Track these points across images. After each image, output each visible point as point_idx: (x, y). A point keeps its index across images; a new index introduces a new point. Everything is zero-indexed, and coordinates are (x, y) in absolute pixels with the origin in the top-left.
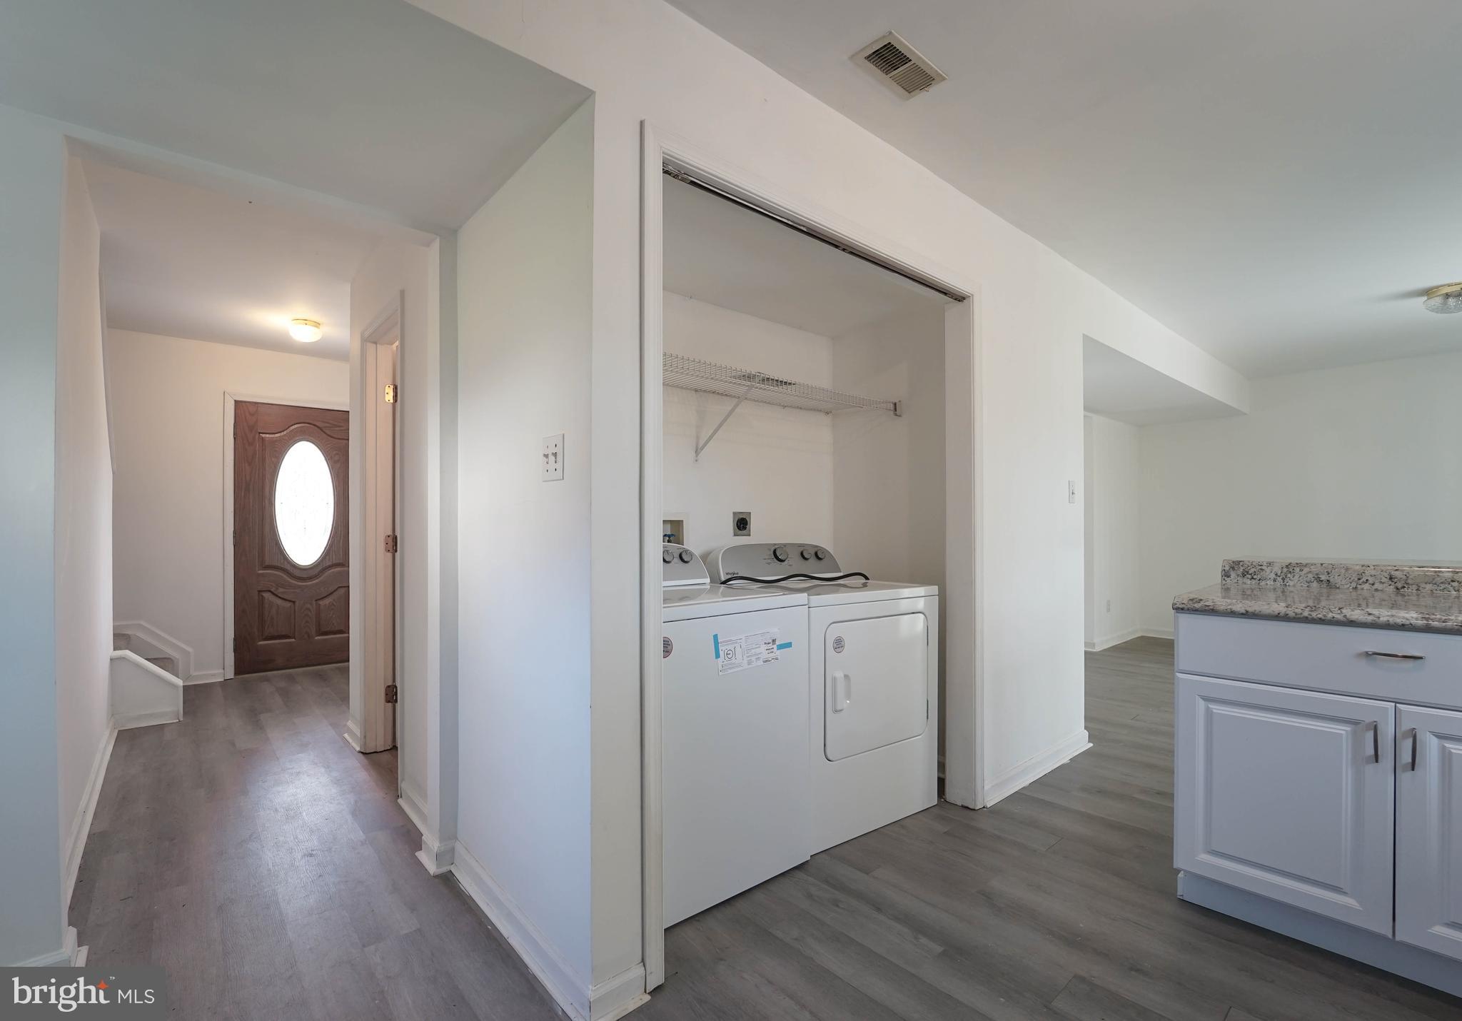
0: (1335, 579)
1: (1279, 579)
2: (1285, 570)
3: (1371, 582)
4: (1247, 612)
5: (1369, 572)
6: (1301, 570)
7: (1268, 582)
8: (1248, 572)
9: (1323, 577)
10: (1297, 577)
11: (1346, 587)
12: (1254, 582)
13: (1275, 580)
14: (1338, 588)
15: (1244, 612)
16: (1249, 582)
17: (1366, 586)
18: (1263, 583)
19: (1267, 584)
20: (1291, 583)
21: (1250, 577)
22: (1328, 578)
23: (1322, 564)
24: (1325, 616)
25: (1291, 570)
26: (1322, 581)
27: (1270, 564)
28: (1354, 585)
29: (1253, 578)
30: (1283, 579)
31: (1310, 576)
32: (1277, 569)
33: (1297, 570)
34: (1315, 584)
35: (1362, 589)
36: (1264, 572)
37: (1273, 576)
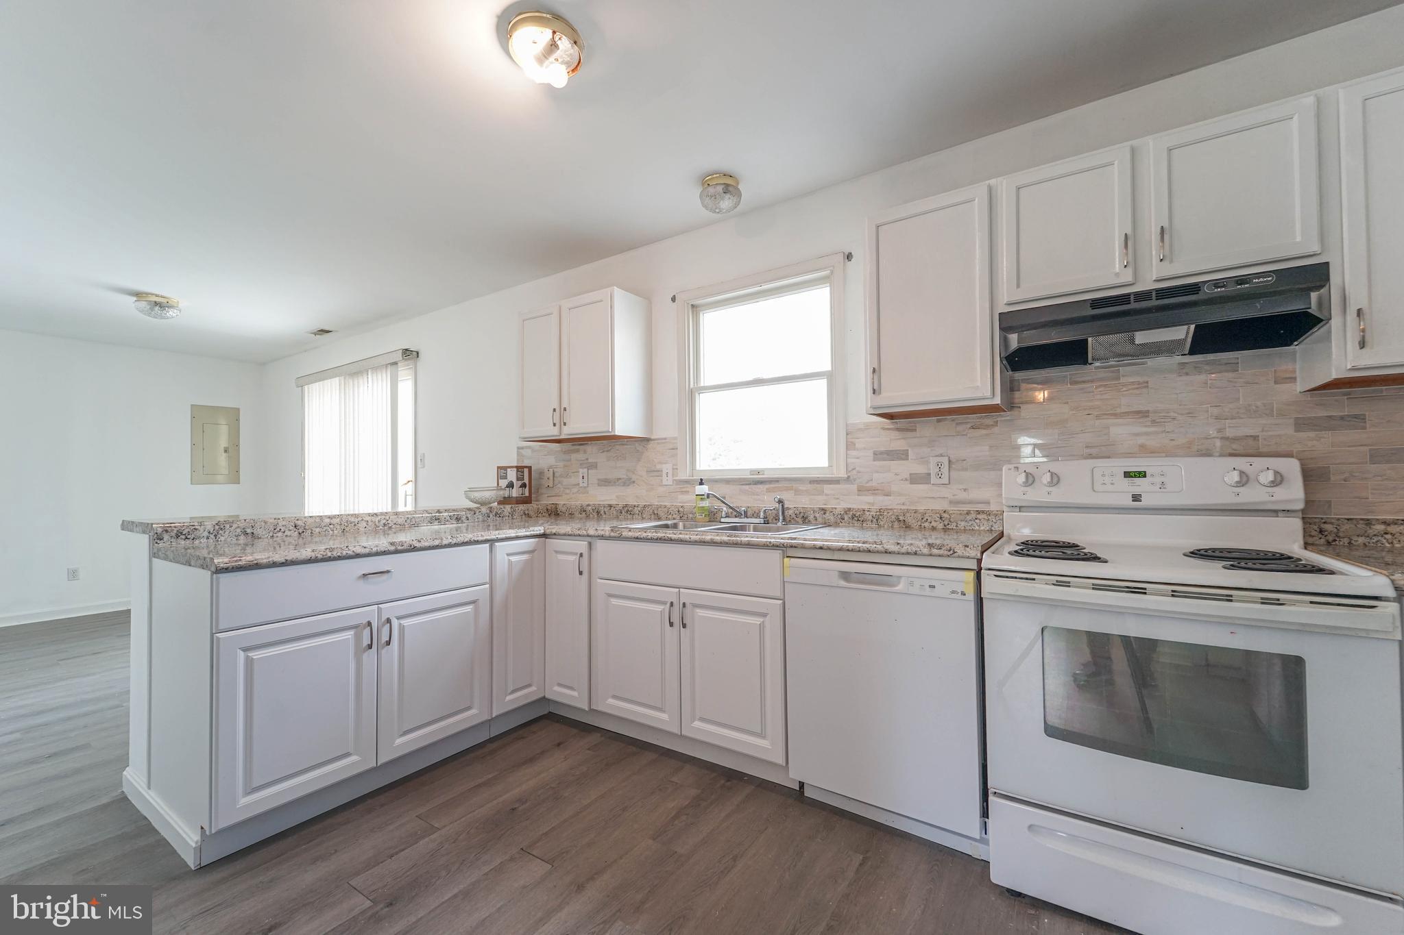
0: (258, 531)
1: (212, 536)
2: (217, 527)
3: (282, 530)
4: (287, 560)
5: (281, 523)
6: (231, 527)
7: (202, 540)
8: (181, 533)
9: (249, 531)
10: (227, 533)
11: (266, 536)
12: (188, 542)
13: (208, 538)
14: (260, 538)
15: (284, 561)
16: (183, 542)
17: (280, 534)
18: (197, 542)
19: (201, 542)
20: (222, 539)
21: (184, 537)
22: (252, 531)
23: (245, 520)
24: (341, 553)
25: (222, 527)
26: (247, 534)
27: (201, 524)
28: (271, 534)
29: (187, 538)
30: (215, 536)
31: (238, 530)
32: (209, 527)
33: (228, 526)
34: (242, 537)
35: (277, 536)
36: (198, 531)
37: (206, 534)
